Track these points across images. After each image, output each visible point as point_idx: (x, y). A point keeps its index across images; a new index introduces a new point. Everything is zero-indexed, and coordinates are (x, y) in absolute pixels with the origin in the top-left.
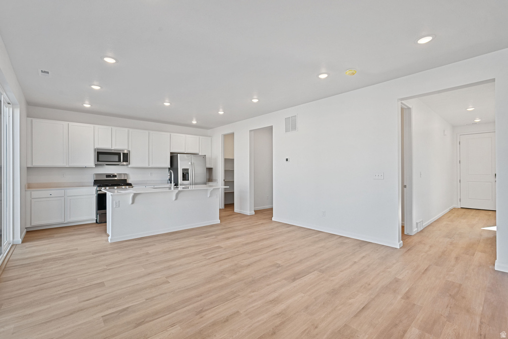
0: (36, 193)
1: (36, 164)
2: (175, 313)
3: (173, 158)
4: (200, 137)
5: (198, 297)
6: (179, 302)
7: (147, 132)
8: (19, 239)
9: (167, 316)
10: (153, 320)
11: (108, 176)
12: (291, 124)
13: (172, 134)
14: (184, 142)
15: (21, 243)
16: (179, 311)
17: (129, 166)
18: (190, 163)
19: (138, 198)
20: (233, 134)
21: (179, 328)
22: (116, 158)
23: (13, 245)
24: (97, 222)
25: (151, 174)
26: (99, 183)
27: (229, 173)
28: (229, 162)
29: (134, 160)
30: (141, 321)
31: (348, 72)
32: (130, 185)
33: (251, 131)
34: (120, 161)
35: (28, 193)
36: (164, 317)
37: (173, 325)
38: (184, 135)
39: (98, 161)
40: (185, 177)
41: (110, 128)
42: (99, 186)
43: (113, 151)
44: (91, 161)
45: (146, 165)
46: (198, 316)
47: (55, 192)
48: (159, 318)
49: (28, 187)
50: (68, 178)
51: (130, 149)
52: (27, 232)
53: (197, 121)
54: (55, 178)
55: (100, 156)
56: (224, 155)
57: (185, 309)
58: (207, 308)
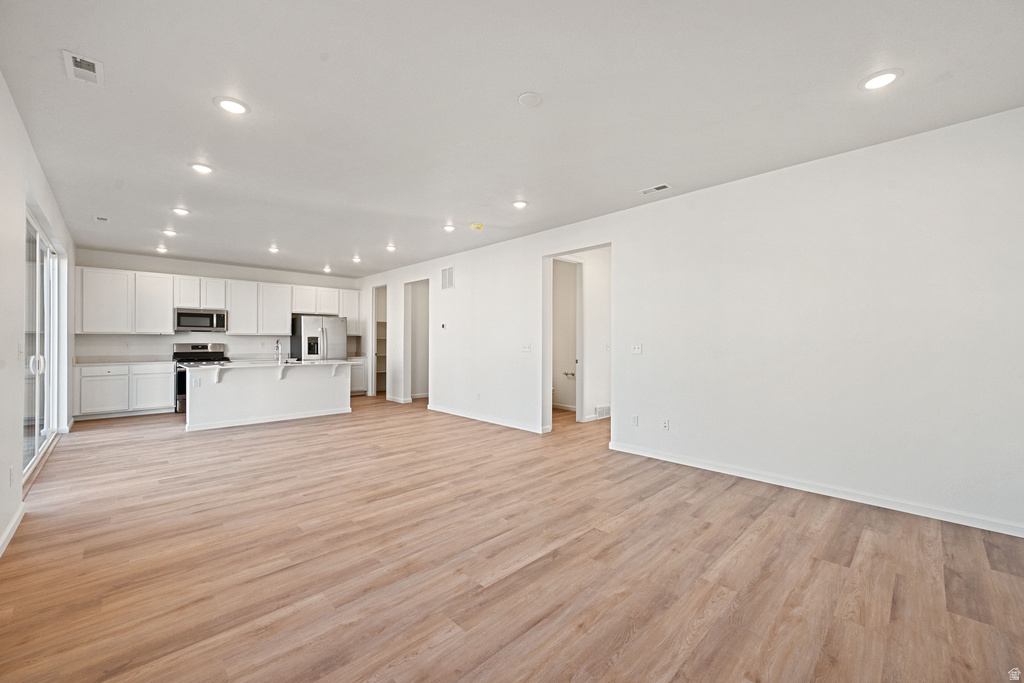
0: (87, 370)
1: (87, 330)
3: (296, 320)
4: (342, 291)
7: (255, 284)
8: (65, 427)
11: (195, 347)
12: (448, 280)
13: (295, 287)
14: (313, 298)
15: (68, 431)
17: (227, 333)
18: (320, 329)
19: (226, 376)
20: (385, 287)
22: (207, 321)
23: (57, 435)
24: (176, 411)
25: (263, 344)
26: (180, 357)
27: (381, 342)
28: (381, 327)
29: (234, 325)
31: (473, 226)
32: (227, 359)
33: (406, 284)
34: (212, 325)
35: (77, 369)
38: (313, 288)
39: (179, 325)
40: (313, 348)
41: (197, 279)
42: (179, 361)
43: (202, 312)
44: (168, 326)
45: (254, 332)
47: (115, 369)
49: (77, 361)
50: (136, 349)
51: (228, 309)
52: (75, 422)
53: (331, 267)
54: (115, 350)
55: (182, 318)
56: (377, 316)
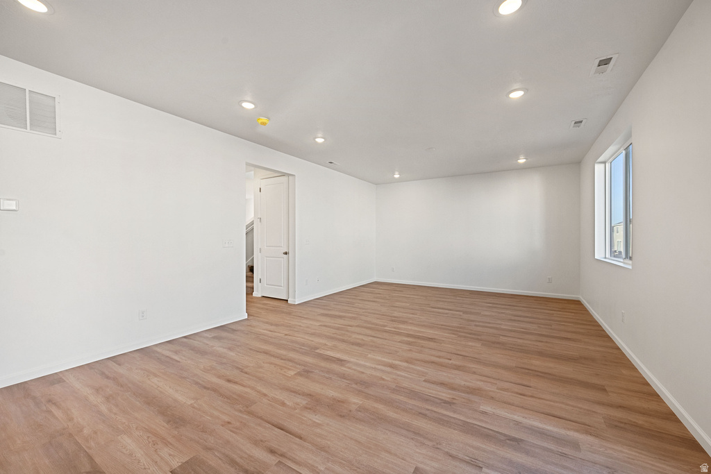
2: (468, 421)
5: (425, 415)
6: (450, 427)
9: (480, 424)
10: (497, 432)
16: (462, 418)
21: (481, 407)
30: (511, 442)
36: (484, 425)
37: (484, 413)
46: (454, 401)
48: (489, 429)
57: (455, 416)
58: (439, 401)
